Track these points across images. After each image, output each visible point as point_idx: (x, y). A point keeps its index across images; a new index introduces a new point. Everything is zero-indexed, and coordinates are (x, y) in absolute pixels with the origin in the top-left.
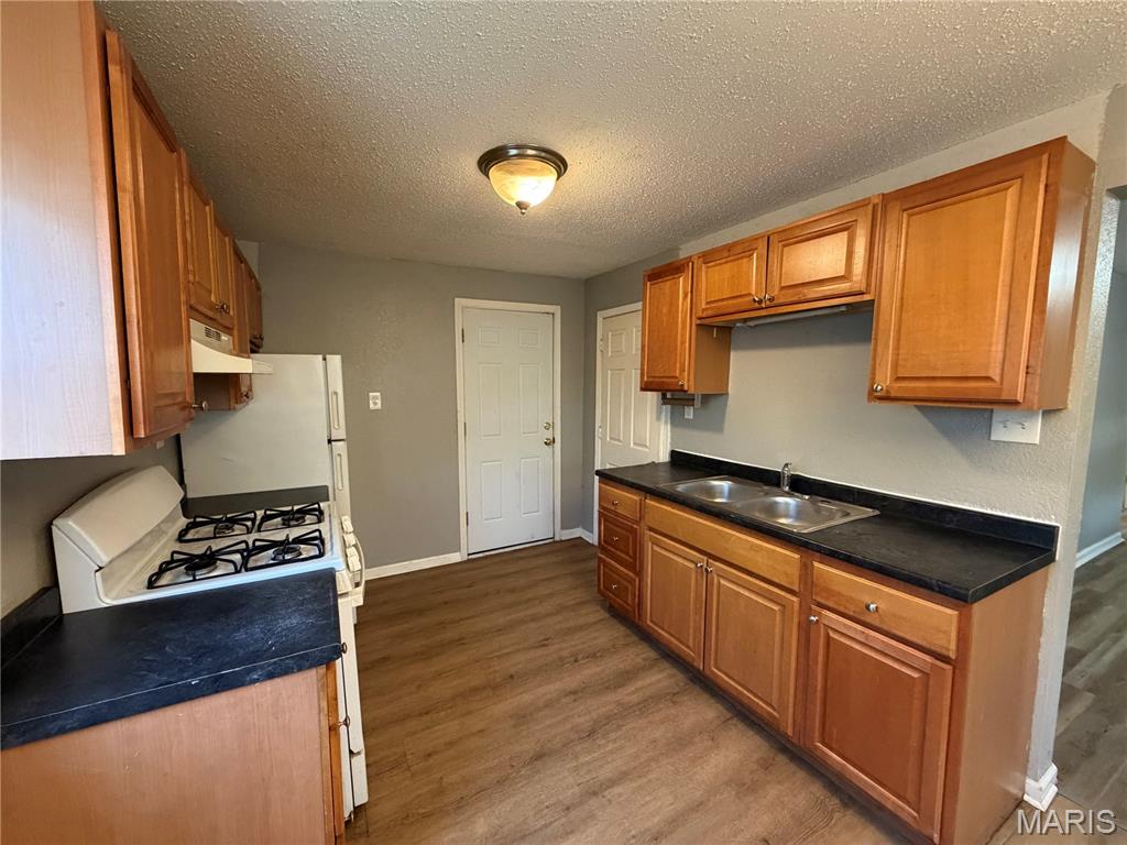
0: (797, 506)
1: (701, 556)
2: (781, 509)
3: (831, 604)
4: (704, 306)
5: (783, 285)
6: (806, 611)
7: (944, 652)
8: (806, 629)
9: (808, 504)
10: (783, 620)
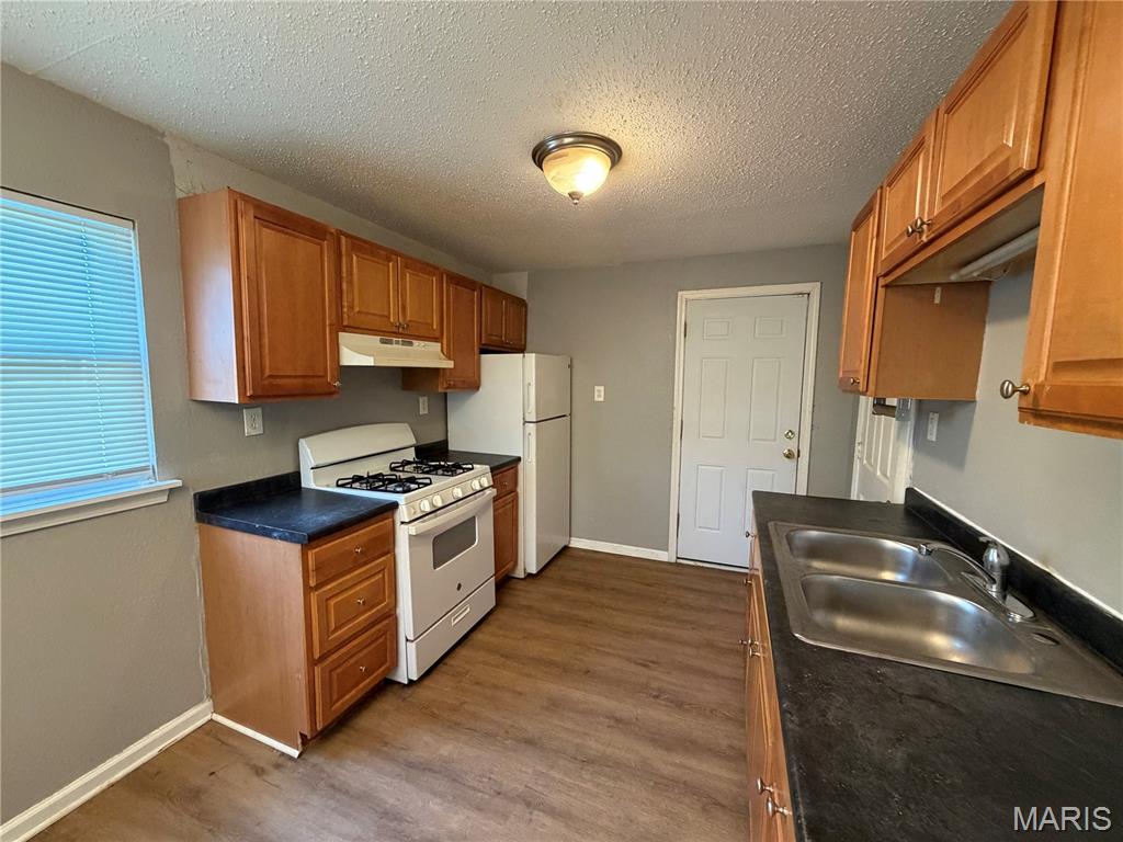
4: (883, 256)
5: (944, 192)
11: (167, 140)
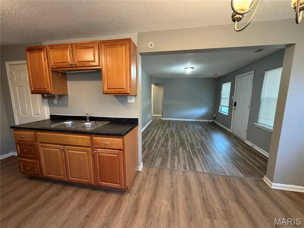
0: (91, 124)
1: (61, 146)
2: (87, 126)
3: (98, 147)
4: (53, 64)
5: (78, 61)
6: (93, 150)
7: (120, 148)
8: (94, 155)
9: (94, 124)
10: (88, 155)
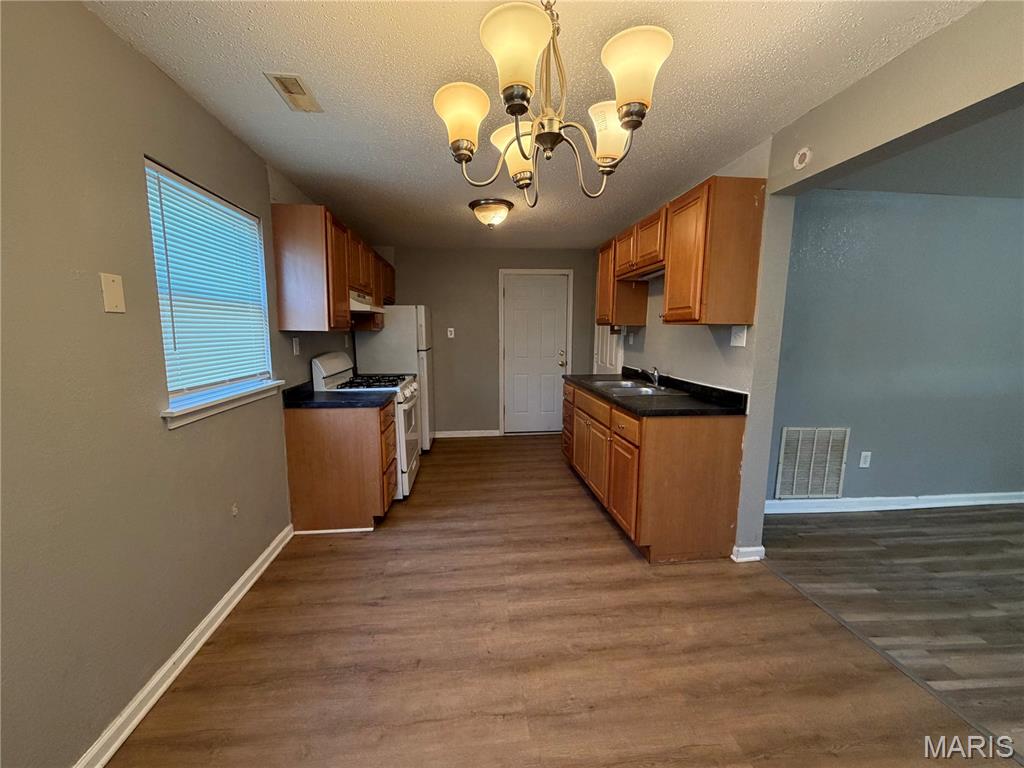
3: (615, 430)
4: (620, 268)
5: (640, 255)
6: (610, 436)
11: (268, 167)
